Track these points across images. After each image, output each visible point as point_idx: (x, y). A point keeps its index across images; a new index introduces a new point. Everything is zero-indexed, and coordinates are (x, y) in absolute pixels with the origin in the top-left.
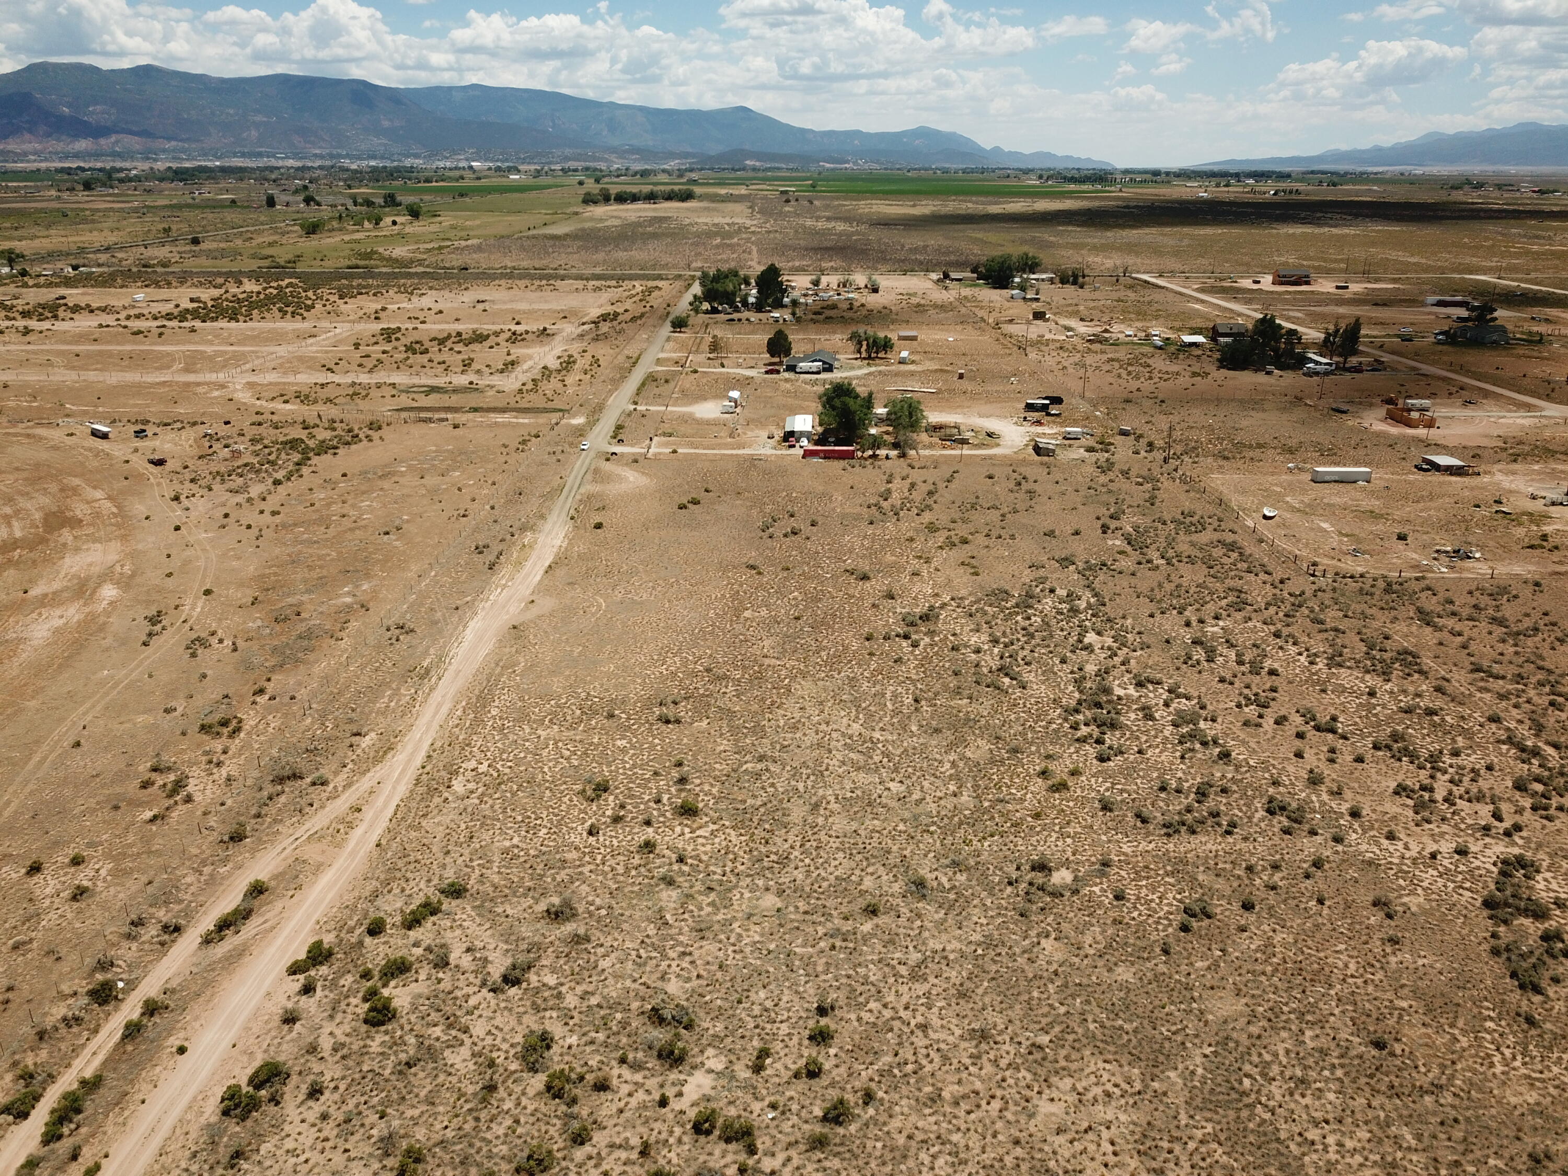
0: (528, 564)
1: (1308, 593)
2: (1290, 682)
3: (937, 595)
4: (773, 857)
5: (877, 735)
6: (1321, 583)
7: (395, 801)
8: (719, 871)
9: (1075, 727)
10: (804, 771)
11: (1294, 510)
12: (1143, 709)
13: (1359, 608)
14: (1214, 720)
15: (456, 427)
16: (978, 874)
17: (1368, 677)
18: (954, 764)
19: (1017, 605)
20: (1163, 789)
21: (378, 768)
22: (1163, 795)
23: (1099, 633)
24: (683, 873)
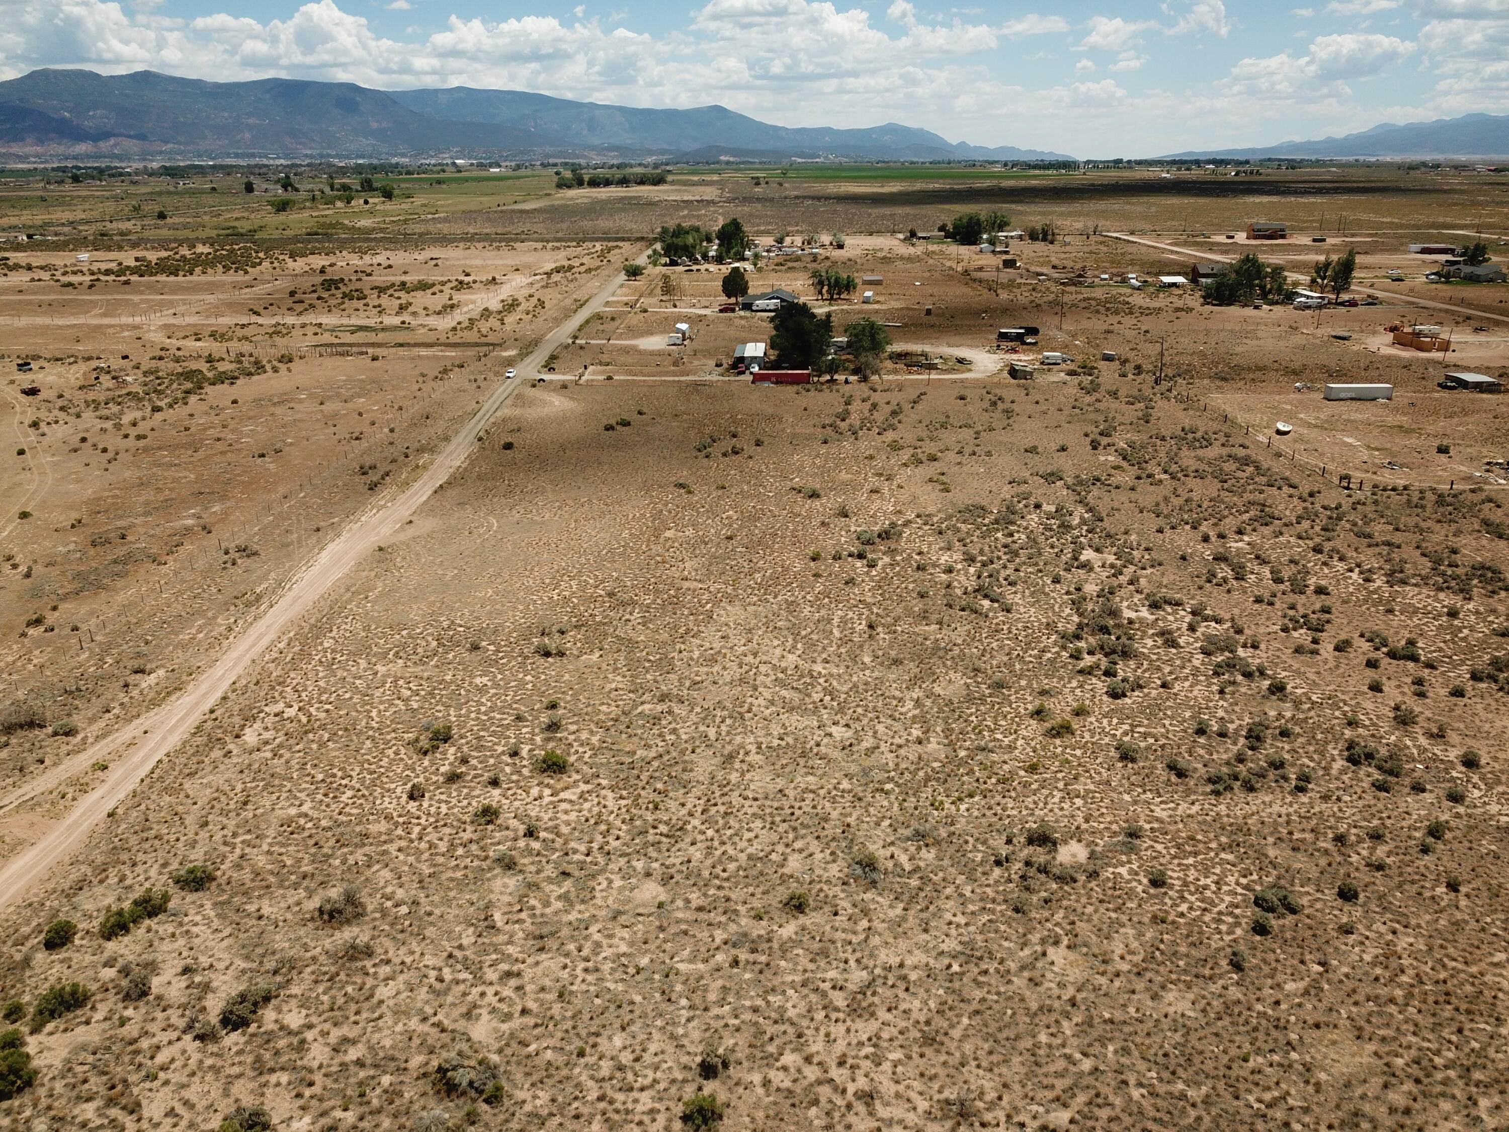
0: (417, 485)
1: (1346, 506)
2: (1345, 602)
3: (900, 512)
4: (663, 828)
5: (818, 668)
6: (1359, 495)
7: (160, 755)
8: (583, 848)
9: (1076, 656)
10: (718, 713)
11: (1309, 425)
12: (1162, 634)
13: (1412, 521)
14: (1255, 647)
15: (375, 359)
16: (952, 849)
17: (1442, 596)
18: (918, 702)
19: (997, 522)
20: (1201, 732)
21: (152, 713)
22: (1202, 740)
23: (1097, 550)
24: (529, 851)
